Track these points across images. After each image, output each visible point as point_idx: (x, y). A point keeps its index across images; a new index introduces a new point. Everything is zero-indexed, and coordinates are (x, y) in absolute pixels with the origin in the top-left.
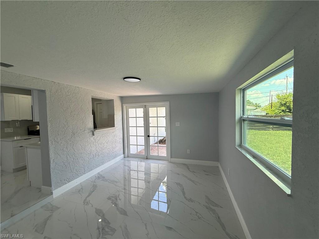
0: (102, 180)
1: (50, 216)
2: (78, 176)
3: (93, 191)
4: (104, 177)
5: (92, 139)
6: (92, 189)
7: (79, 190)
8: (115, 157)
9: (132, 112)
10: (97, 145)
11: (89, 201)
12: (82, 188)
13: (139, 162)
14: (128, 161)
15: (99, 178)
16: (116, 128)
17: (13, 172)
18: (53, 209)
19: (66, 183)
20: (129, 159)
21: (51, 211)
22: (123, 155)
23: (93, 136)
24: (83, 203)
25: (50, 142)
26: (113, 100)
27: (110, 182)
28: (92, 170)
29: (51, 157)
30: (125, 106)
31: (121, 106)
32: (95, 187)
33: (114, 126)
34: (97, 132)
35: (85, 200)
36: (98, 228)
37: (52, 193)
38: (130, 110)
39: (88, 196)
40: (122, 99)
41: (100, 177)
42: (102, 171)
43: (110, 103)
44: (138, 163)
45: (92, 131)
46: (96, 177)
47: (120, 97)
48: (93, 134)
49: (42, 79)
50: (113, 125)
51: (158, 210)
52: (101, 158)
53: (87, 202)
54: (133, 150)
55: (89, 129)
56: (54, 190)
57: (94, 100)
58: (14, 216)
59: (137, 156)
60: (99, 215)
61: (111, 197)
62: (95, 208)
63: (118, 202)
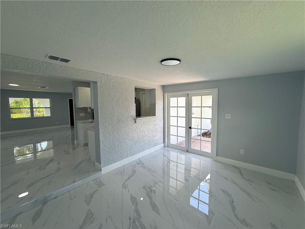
0: (141, 166)
1: (97, 190)
2: (121, 158)
3: (133, 176)
4: (143, 164)
5: (134, 126)
6: (131, 173)
7: (121, 172)
8: (156, 145)
9: (173, 101)
10: (139, 132)
11: (127, 185)
12: (124, 170)
13: (179, 154)
14: (168, 151)
15: (139, 163)
16: (157, 118)
17: (84, 146)
18: (100, 184)
19: (112, 164)
20: (169, 149)
21: (99, 185)
22: (163, 145)
23: (136, 124)
24: (122, 185)
25: (100, 126)
26: (155, 89)
27: (147, 169)
28: (133, 155)
29: (100, 139)
30: (166, 95)
31: (163, 95)
32: (134, 171)
33: (155, 115)
34: (139, 119)
35: (124, 183)
36: (130, 219)
37: (101, 170)
38: (171, 99)
39: (128, 180)
40: (164, 87)
41: (140, 162)
42: (142, 157)
43: (152, 92)
44: (177, 154)
45: (134, 119)
46: (136, 162)
47: (162, 85)
48: (135, 122)
49: (94, 72)
50: (154, 115)
51: (197, 208)
52: (142, 145)
53: (125, 186)
54: (173, 141)
55: (132, 117)
56: (103, 167)
57: (137, 90)
58: (75, 182)
59: (177, 148)
60: (133, 204)
61: (146, 187)
62: (131, 194)
63: (152, 194)
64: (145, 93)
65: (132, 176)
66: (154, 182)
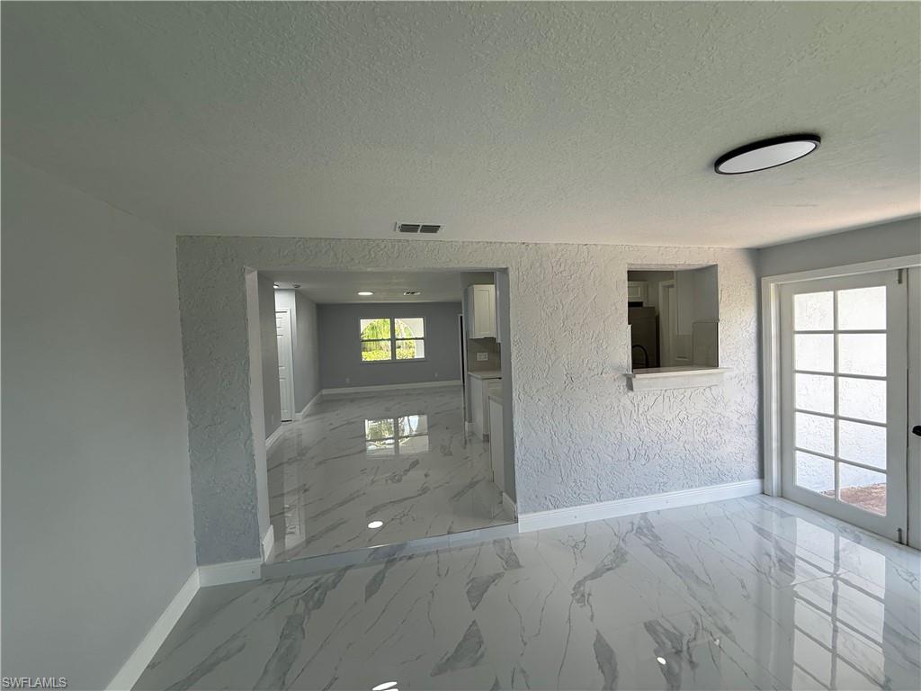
0: (647, 545)
2: (578, 501)
3: (611, 569)
4: (657, 538)
5: (626, 399)
6: (610, 558)
7: (575, 542)
8: (719, 478)
9: (811, 308)
10: (643, 423)
11: (589, 595)
12: (584, 541)
13: (843, 541)
14: (783, 515)
15: (640, 531)
16: (727, 375)
18: (512, 562)
19: (548, 509)
20: (789, 508)
21: (506, 563)
22: (756, 483)
23: (630, 394)
24: (574, 589)
25: (514, 395)
26: (715, 267)
28: (622, 496)
29: (515, 430)
30: (772, 286)
31: (754, 285)
32: (620, 556)
33: (716, 366)
34: (644, 379)
35: (580, 583)
37: (516, 520)
38: (799, 300)
39: (595, 575)
40: (762, 259)
41: (644, 528)
42: (658, 512)
43: (702, 280)
44: (837, 542)
45: (625, 375)
46: (633, 524)
47: (747, 249)
48: (630, 387)
50: (711, 361)
52: (658, 468)
53: (583, 596)
54: (811, 474)
55: (617, 369)
56: (521, 513)
58: (452, 533)
59: (834, 511)
60: (600, 667)
61: (658, 628)
62: (598, 631)
63: (680, 667)
64: (672, 286)
65: (608, 570)
66: (697, 623)
